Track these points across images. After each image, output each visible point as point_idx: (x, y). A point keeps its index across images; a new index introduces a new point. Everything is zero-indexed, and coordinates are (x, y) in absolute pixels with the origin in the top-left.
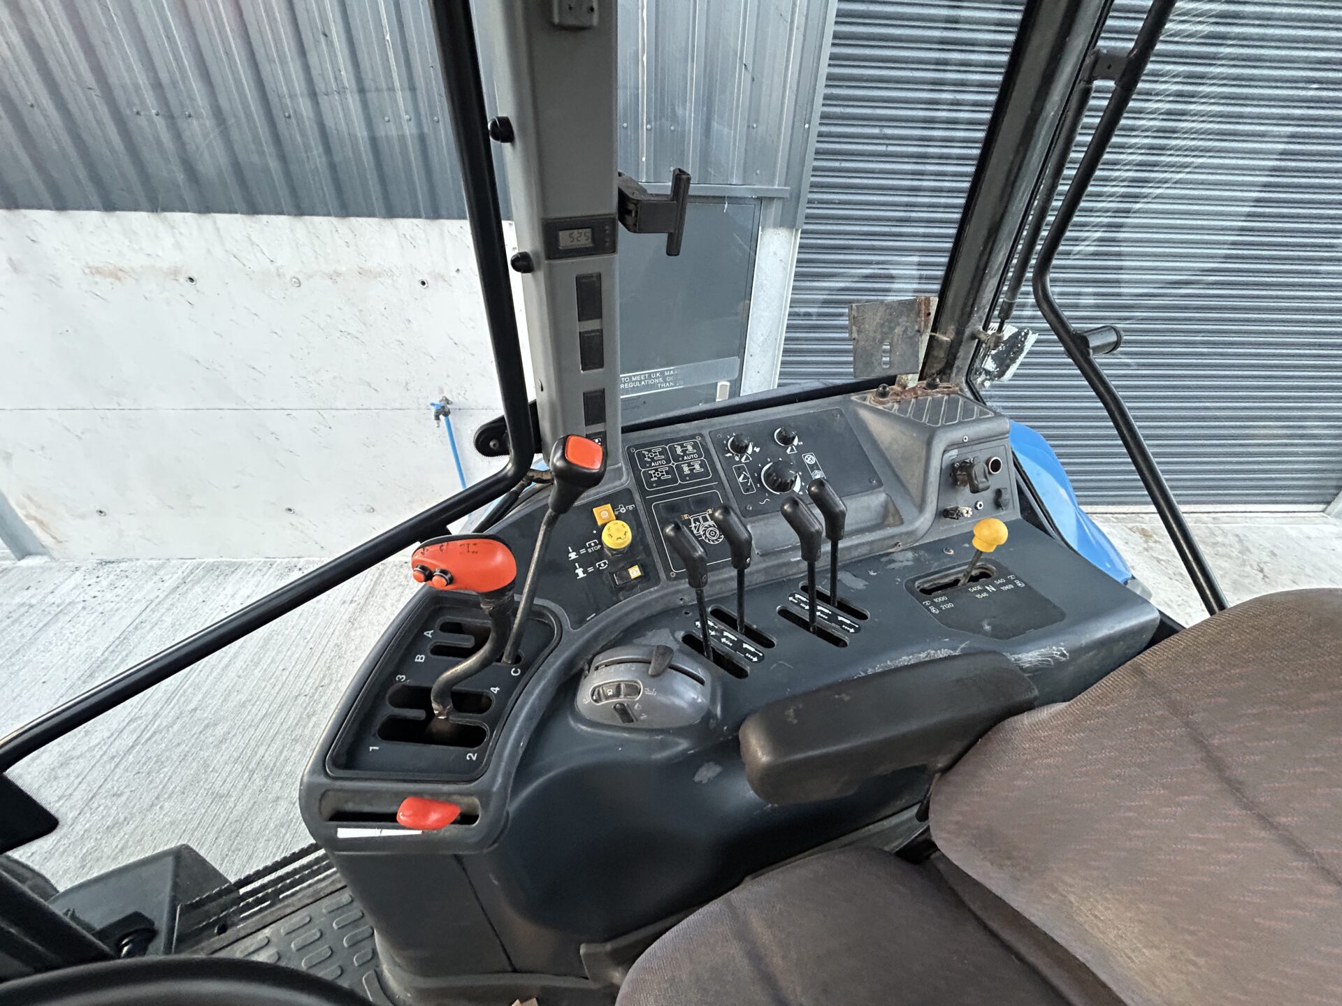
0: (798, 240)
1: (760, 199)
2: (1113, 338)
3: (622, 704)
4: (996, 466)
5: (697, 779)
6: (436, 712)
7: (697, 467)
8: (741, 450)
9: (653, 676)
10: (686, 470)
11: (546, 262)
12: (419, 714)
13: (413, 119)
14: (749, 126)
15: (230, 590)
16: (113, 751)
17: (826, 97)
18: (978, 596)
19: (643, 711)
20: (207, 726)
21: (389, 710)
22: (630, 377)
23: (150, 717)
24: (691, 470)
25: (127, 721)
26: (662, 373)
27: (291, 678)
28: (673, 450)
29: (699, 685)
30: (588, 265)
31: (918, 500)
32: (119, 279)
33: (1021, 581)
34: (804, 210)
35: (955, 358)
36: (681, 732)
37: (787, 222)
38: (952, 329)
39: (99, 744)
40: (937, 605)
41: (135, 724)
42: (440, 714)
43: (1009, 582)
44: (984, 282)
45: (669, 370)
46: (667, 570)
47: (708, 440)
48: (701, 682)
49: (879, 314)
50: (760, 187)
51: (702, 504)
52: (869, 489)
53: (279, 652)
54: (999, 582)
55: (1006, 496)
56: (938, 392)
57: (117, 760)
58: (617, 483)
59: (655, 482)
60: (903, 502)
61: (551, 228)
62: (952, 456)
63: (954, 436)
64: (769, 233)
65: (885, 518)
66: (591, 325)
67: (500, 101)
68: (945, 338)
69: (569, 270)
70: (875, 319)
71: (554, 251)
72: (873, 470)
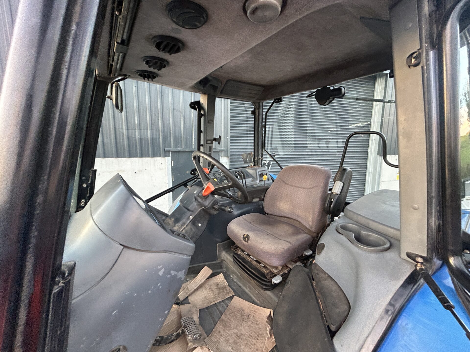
1: (220, 151)
17: (230, 133)
28: (219, 174)
30: (210, 145)
31: (256, 179)
34: (229, 154)
35: (258, 162)
37: (226, 156)
38: (256, 158)
52: (249, 178)
59: (217, 177)
60: (254, 179)
61: (207, 141)
62: (260, 172)
63: (259, 170)
64: (222, 158)
65: (252, 181)
66: (210, 152)
67: (202, 129)
68: (256, 159)
69: (208, 145)
70: (245, 156)
71: (207, 143)
72: (249, 176)
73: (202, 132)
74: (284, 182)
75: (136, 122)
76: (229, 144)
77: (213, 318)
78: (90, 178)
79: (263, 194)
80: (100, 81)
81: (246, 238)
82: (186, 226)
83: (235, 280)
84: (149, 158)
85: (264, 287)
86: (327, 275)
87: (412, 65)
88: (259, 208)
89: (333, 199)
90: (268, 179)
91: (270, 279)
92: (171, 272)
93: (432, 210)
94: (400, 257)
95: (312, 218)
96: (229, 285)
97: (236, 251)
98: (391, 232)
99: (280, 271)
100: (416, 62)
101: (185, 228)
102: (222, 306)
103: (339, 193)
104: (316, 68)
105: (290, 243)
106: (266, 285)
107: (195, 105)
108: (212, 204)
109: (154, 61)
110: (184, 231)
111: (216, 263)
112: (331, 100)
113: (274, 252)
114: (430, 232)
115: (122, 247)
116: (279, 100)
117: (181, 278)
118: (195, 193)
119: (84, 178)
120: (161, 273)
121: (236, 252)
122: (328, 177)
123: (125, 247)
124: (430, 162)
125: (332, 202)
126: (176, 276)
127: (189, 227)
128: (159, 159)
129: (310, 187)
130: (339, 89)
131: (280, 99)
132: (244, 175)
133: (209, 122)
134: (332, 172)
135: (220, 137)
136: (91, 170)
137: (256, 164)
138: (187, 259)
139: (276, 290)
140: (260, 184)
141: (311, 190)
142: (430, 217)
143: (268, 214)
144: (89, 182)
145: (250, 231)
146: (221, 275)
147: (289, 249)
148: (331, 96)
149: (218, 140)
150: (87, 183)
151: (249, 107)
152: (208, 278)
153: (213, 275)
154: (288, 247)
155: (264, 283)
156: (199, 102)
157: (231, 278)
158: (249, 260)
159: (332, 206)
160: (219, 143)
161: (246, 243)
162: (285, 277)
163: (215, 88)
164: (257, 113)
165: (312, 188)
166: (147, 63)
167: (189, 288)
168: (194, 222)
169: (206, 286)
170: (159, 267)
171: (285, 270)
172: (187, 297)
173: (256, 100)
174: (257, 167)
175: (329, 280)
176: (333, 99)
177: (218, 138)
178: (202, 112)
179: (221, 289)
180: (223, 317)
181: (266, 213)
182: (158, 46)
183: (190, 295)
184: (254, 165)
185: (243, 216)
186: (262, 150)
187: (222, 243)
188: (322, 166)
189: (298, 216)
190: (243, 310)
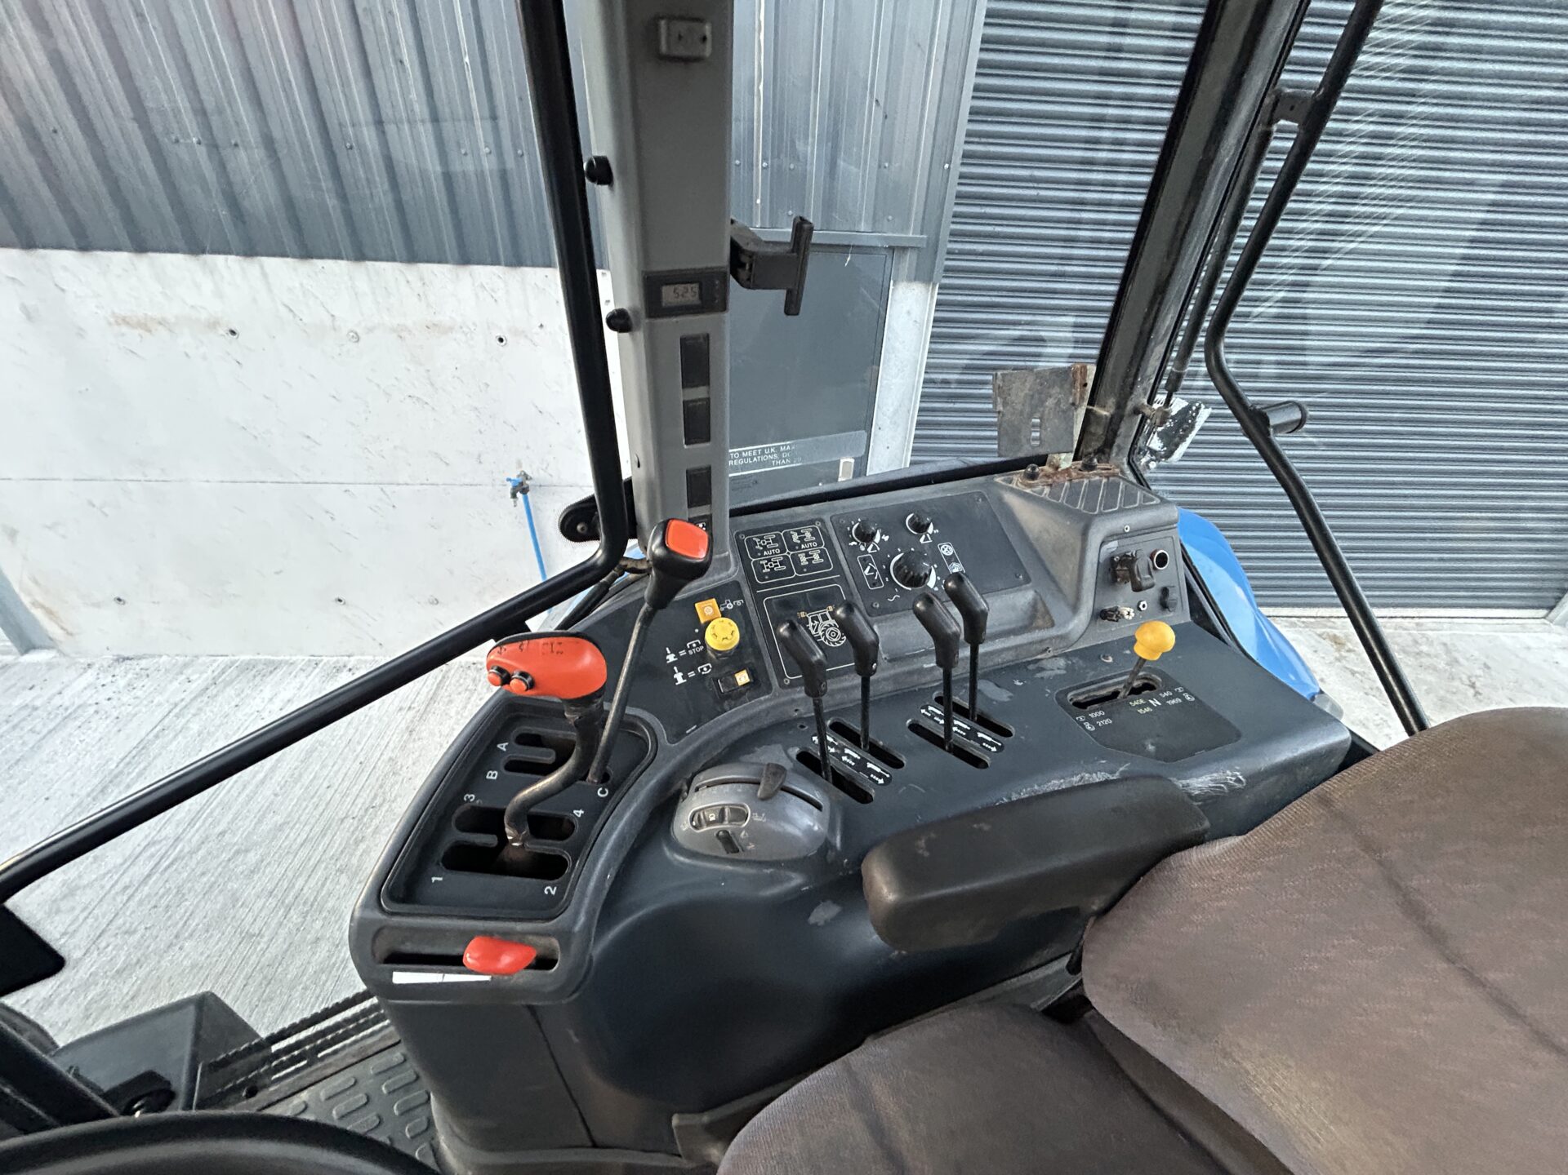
0: (936, 297)
1: (892, 249)
2: (1297, 415)
3: (725, 831)
4: (1162, 560)
5: (812, 919)
6: (510, 838)
7: (816, 557)
8: (866, 537)
9: (763, 799)
10: (804, 560)
11: (647, 321)
12: (490, 840)
13: (494, 151)
14: (880, 166)
15: (267, 694)
16: (126, 880)
17: (969, 134)
18: (1140, 711)
19: (751, 839)
20: (238, 852)
21: (455, 835)
22: (740, 452)
23: (171, 842)
24: (810, 561)
25: (144, 844)
26: (777, 448)
27: (337, 796)
28: (789, 537)
29: (816, 810)
31: (1071, 599)
32: (149, 331)
33: (1191, 694)
34: (943, 262)
35: (1115, 435)
36: (794, 864)
37: (923, 275)
38: (1111, 402)
39: (109, 872)
40: (1092, 722)
41: (153, 850)
42: (513, 841)
43: (1176, 695)
44: (1149, 351)
45: (786, 445)
46: (781, 676)
47: (829, 525)
48: (818, 807)
49: (1028, 385)
50: (894, 235)
51: (821, 600)
52: (1015, 586)
53: (323, 767)
54: (1166, 694)
55: (1173, 595)
56: (1096, 474)
57: (130, 891)
58: (723, 575)
59: (766, 574)
60: (1054, 601)
61: (654, 285)
62: (1111, 548)
63: (1113, 525)
65: (1034, 618)
66: (699, 393)
67: (598, 139)
68: (1106, 412)
69: (674, 329)
70: (1023, 390)
71: (662, 303)
72: (1020, 565)
73: (602, 172)
76: (951, 208)
135: (801, 232)
140: (1085, 647)
149: (787, 267)
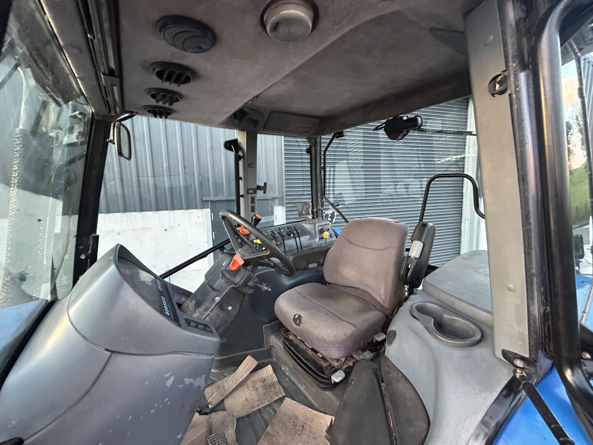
0: (285, 209)
1: (273, 199)
2: (338, 204)
4: (329, 229)
11: (246, 195)
17: (285, 175)
30: (253, 195)
31: (315, 236)
34: (285, 201)
35: (318, 214)
37: (281, 204)
38: (315, 208)
44: (318, 200)
52: (306, 235)
60: (312, 237)
61: (248, 190)
62: (320, 228)
63: (319, 224)
64: (276, 207)
65: (310, 239)
66: (253, 205)
67: (241, 175)
68: (315, 210)
69: (250, 196)
70: (300, 206)
71: (248, 193)
72: (306, 232)
73: (241, 179)
74: (348, 241)
75: (165, 166)
76: (285, 189)
77: (254, 430)
78: (91, 246)
79: (323, 257)
80: (99, 120)
81: (298, 320)
82: (211, 311)
83: (287, 374)
84: (182, 211)
85: (323, 386)
86: (400, 375)
87: (496, 92)
88: (318, 275)
89: (410, 265)
90: (331, 236)
91: (330, 375)
92: (185, 380)
93: (532, 292)
94: (495, 356)
95: (385, 290)
96: (279, 382)
97: (287, 335)
98: (482, 315)
99: (343, 364)
100: (500, 88)
101: (209, 314)
102: (269, 413)
103: (417, 256)
104: (383, 93)
105: (355, 326)
106: (324, 383)
107: (231, 145)
108: (244, 281)
109: (161, 94)
110: (207, 318)
111: (264, 351)
112: (405, 133)
113: (332, 339)
114: (532, 323)
115: (109, 353)
116: (340, 135)
117: (199, 387)
118: (223, 264)
119: (81, 247)
120: (169, 383)
121: (287, 337)
122: (405, 234)
123: (112, 352)
124: (527, 225)
125: (409, 269)
126: (191, 384)
127: (215, 312)
128: (194, 211)
129: (381, 248)
130: (415, 120)
131: (342, 133)
132: (297, 233)
133: (249, 166)
134: (409, 226)
135: (265, 184)
136: (91, 236)
137: (315, 216)
138: (207, 359)
139: (338, 390)
140: (319, 243)
141: (383, 251)
142: (531, 302)
143: (330, 283)
144: (90, 252)
145: (303, 309)
146: (269, 367)
147: (352, 335)
148: (405, 128)
149: (264, 188)
150: (86, 254)
151: (303, 144)
152: (252, 372)
153: (259, 368)
154: (351, 332)
155: (323, 380)
156: (236, 141)
157: (282, 370)
158: (303, 347)
159: (409, 274)
160: (265, 193)
161: (297, 327)
162: (348, 372)
163: (255, 122)
164: (313, 152)
165: (384, 249)
166: (153, 96)
167: (226, 387)
168: (221, 305)
169: (249, 382)
170: (166, 376)
171: (350, 361)
172: (223, 401)
173: (312, 135)
174: (316, 220)
175: (403, 381)
176: (408, 132)
177: (262, 185)
178: (240, 154)
179: (267, 386)
180: (269, 429)
181: (327, 282)
182: (160, 75)
183: (227, 397)
184: (313, 218)
185: (296, 288)
186: (322, 199)
187: (269, 324)
188: (396, 220)
189: (367, 286)
190: (296, 418)
